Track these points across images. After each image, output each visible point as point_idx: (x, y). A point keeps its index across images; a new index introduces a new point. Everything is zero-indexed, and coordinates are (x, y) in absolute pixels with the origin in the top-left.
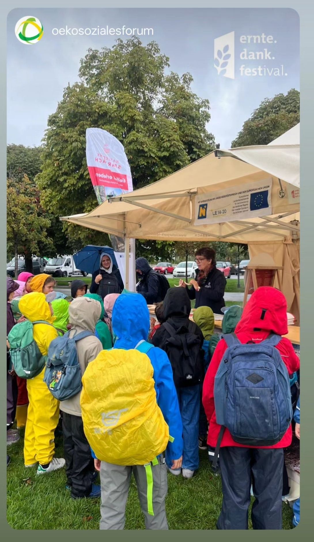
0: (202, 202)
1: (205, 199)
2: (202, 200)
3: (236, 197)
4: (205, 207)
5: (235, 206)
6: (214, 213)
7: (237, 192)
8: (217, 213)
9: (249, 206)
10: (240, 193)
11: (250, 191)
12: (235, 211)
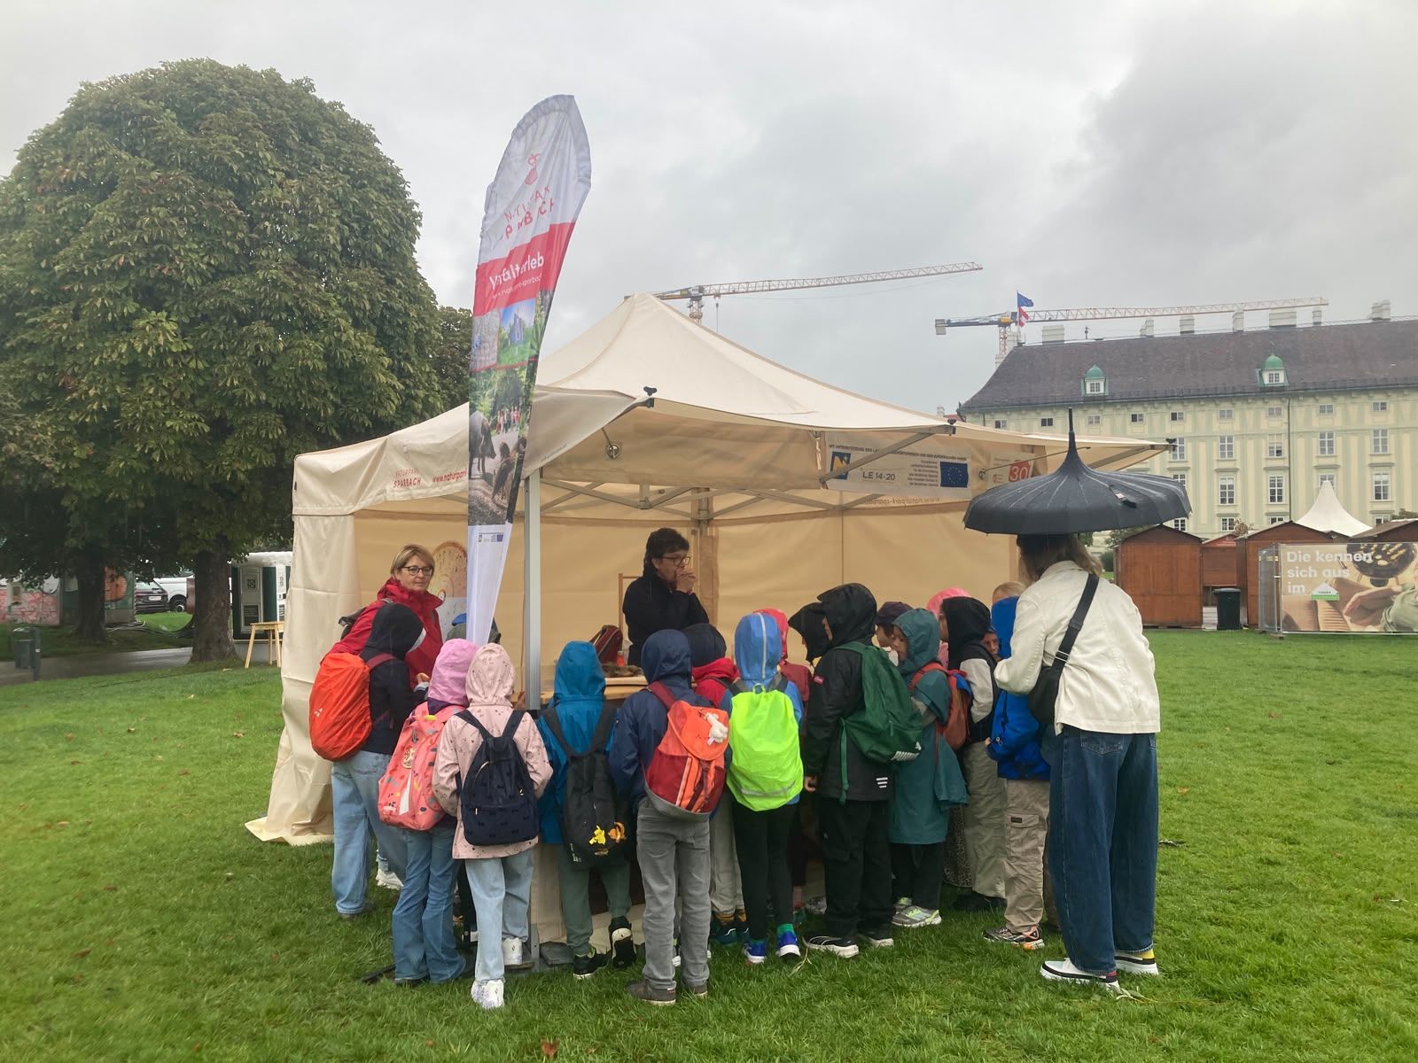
0: (838, 447)
1: (845, 445)
2: (838, 444)
3: (917, 460)
4: (846, 458)
5: (913, 472)
6: (867, 475)
7: (919, 452)
8: (874, 476)
9: (939, 479)
10: (924, 455)
11: (942, 457)
12: (913, 481)
